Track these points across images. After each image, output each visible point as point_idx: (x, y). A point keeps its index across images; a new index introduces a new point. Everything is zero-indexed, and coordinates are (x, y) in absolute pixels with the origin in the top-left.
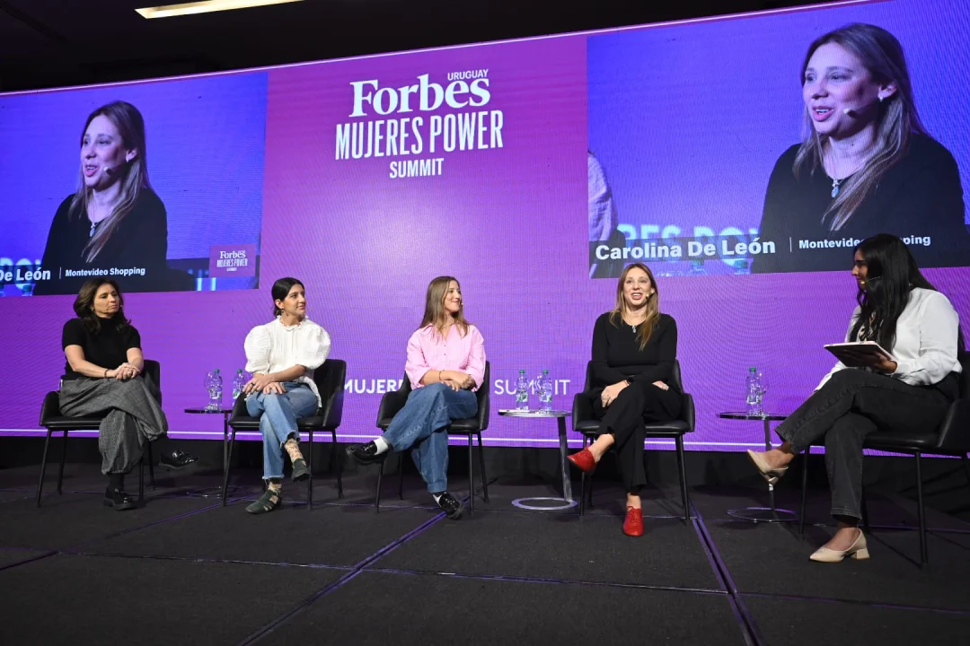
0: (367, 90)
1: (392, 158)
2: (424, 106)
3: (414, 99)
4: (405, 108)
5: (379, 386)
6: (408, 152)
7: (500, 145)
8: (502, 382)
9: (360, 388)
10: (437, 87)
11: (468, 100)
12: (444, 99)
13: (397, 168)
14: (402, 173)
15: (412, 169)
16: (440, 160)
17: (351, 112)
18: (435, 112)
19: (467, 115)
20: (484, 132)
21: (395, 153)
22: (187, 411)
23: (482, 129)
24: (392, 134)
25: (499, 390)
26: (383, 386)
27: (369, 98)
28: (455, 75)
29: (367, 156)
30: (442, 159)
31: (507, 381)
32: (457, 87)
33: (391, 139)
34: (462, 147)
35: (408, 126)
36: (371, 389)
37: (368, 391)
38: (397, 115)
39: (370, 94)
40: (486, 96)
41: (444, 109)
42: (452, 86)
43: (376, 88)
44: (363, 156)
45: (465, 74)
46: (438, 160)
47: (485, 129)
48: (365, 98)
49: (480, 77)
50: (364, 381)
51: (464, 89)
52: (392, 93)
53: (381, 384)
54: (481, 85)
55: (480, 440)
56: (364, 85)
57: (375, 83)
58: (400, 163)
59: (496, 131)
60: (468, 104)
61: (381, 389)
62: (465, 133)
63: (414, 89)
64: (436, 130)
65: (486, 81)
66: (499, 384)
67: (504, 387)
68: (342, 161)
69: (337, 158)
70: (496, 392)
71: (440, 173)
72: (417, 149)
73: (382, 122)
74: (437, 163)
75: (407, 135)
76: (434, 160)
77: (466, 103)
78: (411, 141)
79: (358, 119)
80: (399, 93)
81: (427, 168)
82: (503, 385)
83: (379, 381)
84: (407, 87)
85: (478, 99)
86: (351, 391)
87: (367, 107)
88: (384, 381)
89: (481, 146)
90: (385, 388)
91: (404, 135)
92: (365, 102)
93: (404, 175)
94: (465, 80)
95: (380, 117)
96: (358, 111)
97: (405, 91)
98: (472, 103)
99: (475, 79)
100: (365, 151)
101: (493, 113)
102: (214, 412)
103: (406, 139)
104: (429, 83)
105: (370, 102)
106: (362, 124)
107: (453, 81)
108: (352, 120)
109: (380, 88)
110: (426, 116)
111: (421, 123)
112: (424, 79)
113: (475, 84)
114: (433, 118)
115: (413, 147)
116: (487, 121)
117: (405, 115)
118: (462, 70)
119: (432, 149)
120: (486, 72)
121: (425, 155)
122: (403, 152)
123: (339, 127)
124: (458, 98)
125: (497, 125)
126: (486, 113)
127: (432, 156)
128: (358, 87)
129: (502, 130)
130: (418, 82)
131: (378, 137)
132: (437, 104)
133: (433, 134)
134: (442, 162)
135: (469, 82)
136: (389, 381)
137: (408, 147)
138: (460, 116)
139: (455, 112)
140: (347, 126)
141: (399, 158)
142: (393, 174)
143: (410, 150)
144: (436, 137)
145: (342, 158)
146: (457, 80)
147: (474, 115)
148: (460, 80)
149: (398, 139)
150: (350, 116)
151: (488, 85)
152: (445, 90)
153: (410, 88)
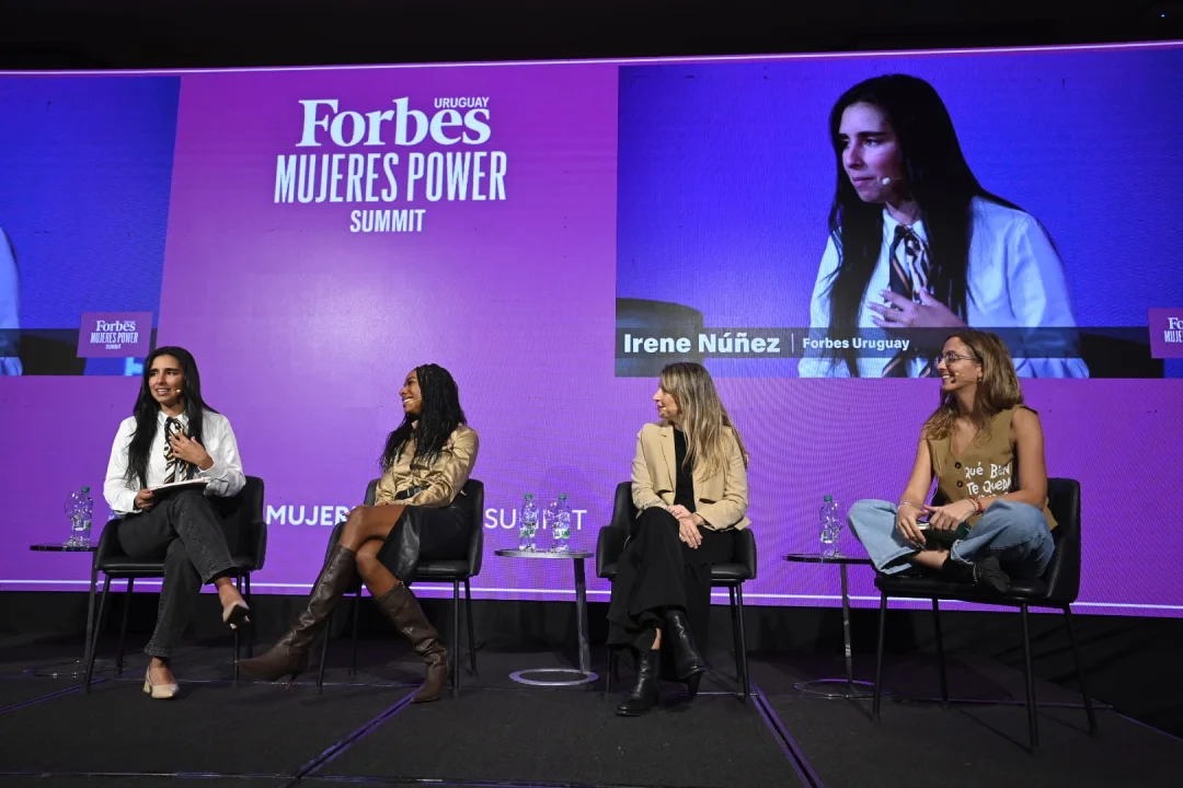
0: (323, 111)
1: (355, 205)
2: (401, 138)
3: (388, 129)
4: (374, 139)
5: (324, 516)
6: (376, 199)
7: (502, 196)
8: (495, 511)
9: (296, 517)
10: (420, 116)
11: (462, 136)
12: (429, 132)
13: (360, 219)
14: (367, 226)
15: (380, 221)
16: (421, 212)
17: (300, 140)
18: (415, 149)
19: (459, 155)
20: (481, 179)
21: (359, 199)
22: (34, 548)
23: (478, 174)
24: (356, 173)
25: (491, 523)
26: (329, 516)
27: (324, 123)
28: (445, 102)
29: (320, 200)
30: (424, 211)
31: (502, 511)
32: (447, 118)
33: (353, 179)
34: (451, 197)
35: (378, 164)
36: (311, 519)
37: (308, 522)
38: (363, 149)
39: (327, 117)
40: (485, 132)
41: (428, 145)
42: (439, 116)
43: (336, 110)
44: (314, 199)
45: (458, 101)
46: (417, 211)
47: (483, 174)
48: (319, 123)
49: (478, 107)
50: (302, 509)
51: (456, 120)
52: (358, 119)
53: (327, 512)
54: (479, 117)
55: (468, 591)
56: (319, 106)
57: (334, 104)
58: (365, 212)
59: (497, 178)
60: (461, 140)
61: (327, 519)
62: (456, 179)
63: (388, 115)
64: (416, 173)
65: (486, 113)
66: (491, 514)
67: (499, 521)
68: (284, 205)
69: (277, 200)
70: (487, 526)
71: (419, 228)
72: (389, 195)
73: (343, 156)
74: (416, 216)
75: (376, 176)
76: (412, 212)
77: (459, 139)
78: (381, 183)
79: (308, 151)
80: (367, 120)
81: (402, 221)
82: (497, 516)
83: (324, 509)
84: (379, 113)
85: (474, 135)
86: (283, 522)
87: (322, 134)
88: (331, 508)
89: (476, 196)
90: (333, 519)
91: (371, 176)
92: (319, 129)
93: (370, 229)
94: (458, 109)
95: (339, 150)
96: (308, 139)
97: (376, 118)
98: (466, 140)
99: (473, 108)
100: (317, 193)
101: (494, 155)
102: (78, 549)
103: (374, 180)
104: (409, 109)
105: (326, 129)
106: (313, 158)
107: (442, 109)
108: (300, 151)
109: (340, 111)
110: (404, 152)
111: (396, 161)
112: (402, 103)
113: (470, 116)
114: (412, 156)
115: (384, 192)
116: (485, 164)
117: (374, 149)
118: (454, 95)
119: (410, 197)
120: (486, 101)
121: (402, 203)
122: (370, 198)
123: (281, 159)
124: (448, 132)
125: (498, 170)
126: (484, 154)
127: (409, 206)
128: (310, 107)
129: (505, 178)
130: (394, 107)
131: (336, 176)
132: (419, 137)
133: (412, 177)
134: (423, 215)
135: (463, 112)
136: (339, 509)
137: (376, 192)
138: (449, 155)
139: (443, 149)
140: (293, 158)
141: (364, 206)
142: (355, 227)
143: (380, 195)
144: (416, 181)
145: (284, 200)
146: (446, 108)
147: (468, 155)
148: (451, 108)
149: (363, 181)
150: (297, 145)
151: (488, 117)
152: (430, 120)
153: (382, 113)
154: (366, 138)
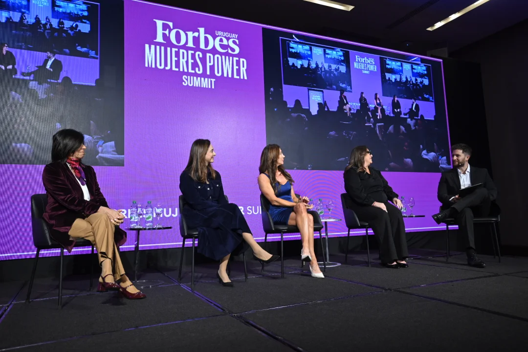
0: (165, 27)
1: (184, 73)
2: (202, 46)
3: (196, 40)
6: (193, 72)
7: (246, 78)
8: (251, 207)
9: (168, 213)
10: (210, 38)
11: (228, 49)
13: (187, 80)
14: (190, 83)
15: (196, 82)
16: (213, 80)
17: (156, 39)
19: (227, 57)
20: (237, 69)
21: (186, 70)
23: (236, 67)
24: (183, 58)
25: (250, 212)
27: (167, 32)
28: (220, 33)
29: (168, 68)
31: (253, 207)
32: (221, 40)
33: (182, 61)
34: (225, 75)
35: (193, 56)
36: (175, 214)
37: (173, 215)
39: (168, 30)
41: (214, 51)
42: (218, 39)
43: (172, 28)
44: (165, 68)
45: (225, 34)
46: (212, 79)
47: (237, 67)
48: (164, 32)
49: (234, 38)
50: (170, 209)
51: (225, 42)
52: (182, 33)
54: (234, 42)
56: (163, 24)
57: (171, 24)
58: (189, 77)
59: (243, 70)
60: (228, 51)
62: (227, 67)
63: (196, 34)
64: (210, 62)
65: (237, 41)
66: (249, 208)
67: (252, 211)
68: (150, 69)
69: (147, 65)
70: (248, 213)
71: (213, 87)
72: (199, 70)
73: (177, 50)
74: (211, 81)
75: (193, 61)
76: (209, 79)
77: (227, 50)
78: (195, 65)
79: (160, 44)
80: (187, 35)
81: (206, 83)
82: (251, 209)
84: (192, 32)
85: (233, 50)
89: (235, 76)
91: (191, 61)
92: (164, 35)
93: (192, 85)
94: (225, 37)
95: (175, 46)
96: (160, 39)
97: (191, 35)
98: (230, 51)
99: (232, 38)
100: (166, 65)
101: (242, 60)
103: (192, 63)
104: (205, 34)
105: (168, 35)
106: (163, 48)
107: (218, 36)
108: (156, 44)
109: (174, 28)
110: (204, 52)
111: (201, 56)
112: (202, 30)
113: (231, 41)
114: (208, 55)
115: (197, 69)
116: (238, 63)
117: (191, 49)
118: (224, 31)
119: (208, 73)
120: (237, 36)
121: (204, 75)
122: (190, 71)
123: (147, 46)
124: (222, 46)
125: (243, 67)
126: (237, 59)
127: (208, 77)
128: (159, 23)
129: (246, 70)
130: (198, 31)
131: (174, 59)
133: (208, 64)
134: (214, 81)
135: (228, 39)
137: (193, 69)
138: (223, 57)
139: (221, 54)
140: (153, 47)
141: (188, 74)
142: (185, 83)
143: (195, 70)
144: (210, 66)
145: (150, 66)
146: (221, 36)
147: (231, 58)
148: (222, 36)
149: (187, 62)
150: (155, 41)
151: (238, 43)
152: (214, 40)
153: (193, 33)
154: (187, 43)
